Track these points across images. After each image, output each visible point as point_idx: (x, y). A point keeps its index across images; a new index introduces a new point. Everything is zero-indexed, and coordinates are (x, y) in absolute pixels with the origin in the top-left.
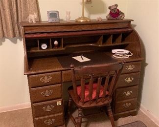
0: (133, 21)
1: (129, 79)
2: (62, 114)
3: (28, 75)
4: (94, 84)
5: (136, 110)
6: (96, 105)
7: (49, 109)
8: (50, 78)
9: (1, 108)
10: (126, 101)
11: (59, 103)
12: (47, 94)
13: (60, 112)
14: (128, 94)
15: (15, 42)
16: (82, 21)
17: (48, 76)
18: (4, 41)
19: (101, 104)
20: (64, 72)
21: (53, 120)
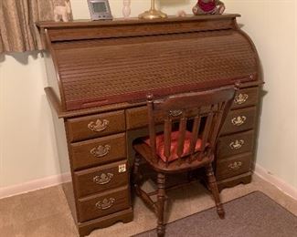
0: (239, 16)
1: (239, 118)
2: (126, 187)
3: (66, 119)
4: (172, 134)
5: (249, 174)
6: (189, 166)
7: (104, 179)
8: (106, 122)
9: (2, 189)
10: (233, 158)
11: (123, 168)
12: (101, 152)
13: (123, 185)
14: (237, 145)
15: (25, 62)
16: (151, 17)
17: (101, 119)
18: (3, 60)
19: (196, 163)
20: (129, 110)
21: (112, 200)
